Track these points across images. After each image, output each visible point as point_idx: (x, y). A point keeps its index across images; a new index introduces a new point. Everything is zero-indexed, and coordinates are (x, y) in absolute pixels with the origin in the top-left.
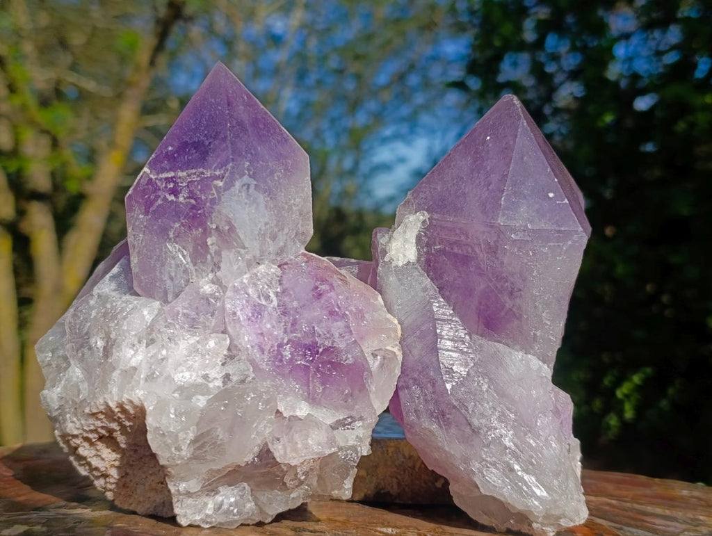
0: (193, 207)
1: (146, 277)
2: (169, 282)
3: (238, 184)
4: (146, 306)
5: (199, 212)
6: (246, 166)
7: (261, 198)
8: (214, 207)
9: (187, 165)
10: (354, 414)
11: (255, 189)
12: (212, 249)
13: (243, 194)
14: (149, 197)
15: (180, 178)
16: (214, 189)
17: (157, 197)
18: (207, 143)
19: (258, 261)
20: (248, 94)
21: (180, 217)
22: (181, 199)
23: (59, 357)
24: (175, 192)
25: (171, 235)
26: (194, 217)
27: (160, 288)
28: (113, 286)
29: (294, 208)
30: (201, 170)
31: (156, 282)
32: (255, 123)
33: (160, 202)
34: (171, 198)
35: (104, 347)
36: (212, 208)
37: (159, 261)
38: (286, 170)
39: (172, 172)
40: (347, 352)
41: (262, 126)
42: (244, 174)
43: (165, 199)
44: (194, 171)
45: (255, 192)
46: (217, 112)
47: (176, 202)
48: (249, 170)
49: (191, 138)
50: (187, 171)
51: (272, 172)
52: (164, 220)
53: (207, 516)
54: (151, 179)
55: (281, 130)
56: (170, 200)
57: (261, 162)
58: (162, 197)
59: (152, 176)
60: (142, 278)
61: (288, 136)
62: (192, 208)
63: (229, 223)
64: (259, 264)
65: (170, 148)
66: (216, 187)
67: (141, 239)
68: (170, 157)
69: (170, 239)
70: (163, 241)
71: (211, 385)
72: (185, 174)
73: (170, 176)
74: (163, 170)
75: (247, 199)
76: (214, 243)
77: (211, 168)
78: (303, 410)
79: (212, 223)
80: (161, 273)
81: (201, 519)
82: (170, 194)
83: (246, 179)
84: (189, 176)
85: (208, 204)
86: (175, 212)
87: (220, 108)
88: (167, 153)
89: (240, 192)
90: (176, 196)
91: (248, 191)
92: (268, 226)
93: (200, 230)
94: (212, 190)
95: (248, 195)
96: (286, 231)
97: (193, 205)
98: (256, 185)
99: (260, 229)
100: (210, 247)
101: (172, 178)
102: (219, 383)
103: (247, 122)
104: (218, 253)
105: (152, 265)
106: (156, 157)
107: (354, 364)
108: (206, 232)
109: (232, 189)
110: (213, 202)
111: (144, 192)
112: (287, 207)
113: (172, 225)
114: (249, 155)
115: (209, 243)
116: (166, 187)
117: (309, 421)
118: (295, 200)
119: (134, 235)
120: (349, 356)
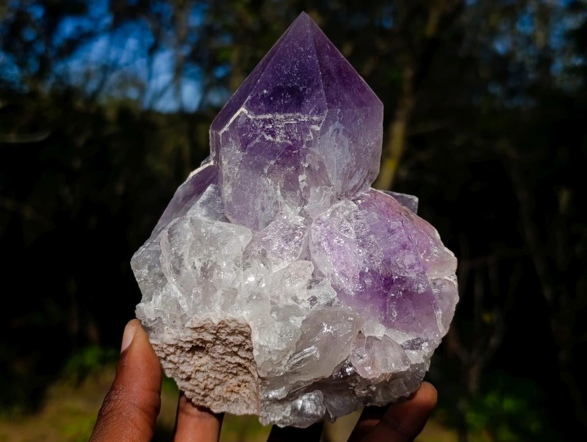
0: (290, 147)
1: (239, 206)
2: (260, 211)
3: (331, 129)
4: (241, 233)
5: (294, 152)
6: (338, 112)
7: (347, 141)
8: (310, 149)
9: (285, 109)
10: (422, 336)
11: (343, 134)
12: (303, 185)
13: (334, 138)
14: (247, 135)
15: (277, 120)
16: (311, 133)
17: (255, 136)
18: (301, 89)
19: (339, 197)
20: (331, 44)
21: (275, 156)
22: (278, 140)
23: (155, 274)
24: (272, 133)
25: (266, 171)
26: (290, 155)
27: (252, 217)
28: (204, 211)
29: (369, 151)
30: (298, 114)
31: (249, 211)
32: (340, 71)
33: (257, 140)
34: (269, 138)
35: (202, 267)
36: (308, 149)
37: (252, 193)
38: (366, 116)
39: (270, 115)
40: (418, 282)
41: (344, 75)
42: (335, 121)
43: (263, 138)
44: (291, 115)
45: (343, 136)
46: (307, 60)
47: (273, 142)
48: (340, 116)
49: (284, 84)
50: (284, 114)
51: (356, 118)
52: (260, 157)
53: (285, 417)
54: (249, 119)
55: (359, 79)
56: (267, 139)
57: (349, 109)
58: (260, 136)
59: (250, 116)
60: (235, 207)
61: (365, 85)
62: (287, 148)
63: (321, 164)
64: (340, 200)
65: (265, 91)
66: (313, 131)
67: (236, 172)
68: (266, 99)
69: (265, 174)
70: (258, 175)
71: (301, 307)
72: (282, 116)
73: (268, 118)
74: (259, 112)
75: (336, 142)
76: (304, 181)
77: (308, 113)
78: (380, 331)
79: (305, 162)
80: (253, 203)
81: (280, 421)
82: (267, 134)
83: (337, 124)
84: (286, 119)
85: (304, 146)
86: (272, 151)
87: (309, 57)
88: (263, 95)
89: (332, 136)
90: (274, 136)
91: (338, 135)
92: (349, 167)
93: (293, 167)
94: (309, 133)
95: (338, 140)
96: (361, 170)
97: (290, 146)
98: (344, 129)
99: (344, 169)
100: (301, 183)
101: (270, 119)
102: (307, 304)
103: (333, 71)
104: (306, 189)
105: (246, 197)
106: (253, 98)
107: (425, 293)
108: (298, 170)
109: (327, 133)
110: (309, 143)
111: (242, 130)
112: (364, 149)
113: (268, 162)
114: (340, 102)
115: (300, 180)
116: (264, 127)
117: (385, 342)
118: (370, 143)
119: (230, 169)
120: (421, 285)
